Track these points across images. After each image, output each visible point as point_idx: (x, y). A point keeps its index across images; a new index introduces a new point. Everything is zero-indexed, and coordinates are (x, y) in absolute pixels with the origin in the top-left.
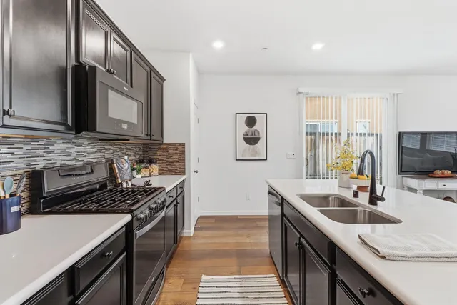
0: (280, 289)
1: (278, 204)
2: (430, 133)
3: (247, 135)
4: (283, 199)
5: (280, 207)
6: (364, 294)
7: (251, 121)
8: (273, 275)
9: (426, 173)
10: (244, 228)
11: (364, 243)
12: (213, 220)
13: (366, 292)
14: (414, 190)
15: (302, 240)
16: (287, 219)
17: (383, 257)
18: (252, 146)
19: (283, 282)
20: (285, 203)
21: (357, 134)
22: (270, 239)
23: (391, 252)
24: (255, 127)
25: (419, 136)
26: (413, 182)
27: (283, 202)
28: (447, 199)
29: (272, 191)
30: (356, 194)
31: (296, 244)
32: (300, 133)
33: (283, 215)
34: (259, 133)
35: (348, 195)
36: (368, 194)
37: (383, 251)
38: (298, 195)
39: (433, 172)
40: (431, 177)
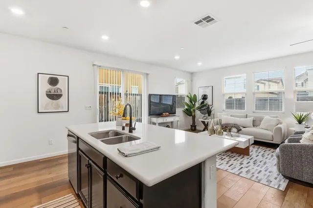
0: (76, 201)
1: (75, 142)
2: (163, 95)
3: (50, 92)
4: (78, 138)
5: (76, 144)
6: (117, 178)
7: (53, 81)
8: (71, 194)
9: (160, 115)
10: (45, 168)
11: (120, 152)
12: (11, 169)
13: (118, 176)
14: (154, 124)
15: (90, 162)
16: (81, 151)
17: (126, 156)
18: (54, 101)
19: (78, 196)
20: (80, 140)
21: (131, 94)
22: (69, 170)
23: (130, 153)
24: (58, 86)
25: (159, 96)
26: (154, 120)
27: (78, 140)
28: (168, 126)
29: (71, 134)
30: (123, 129)
31: (86, 165)
32: (95, 92)
33: (78, 149)
34: (61, 91)
35: (120, 129)
36: (129, 127)
37: (126, 153)
38: (90, 134)
39: (162, 114)
40: (162, 116)
